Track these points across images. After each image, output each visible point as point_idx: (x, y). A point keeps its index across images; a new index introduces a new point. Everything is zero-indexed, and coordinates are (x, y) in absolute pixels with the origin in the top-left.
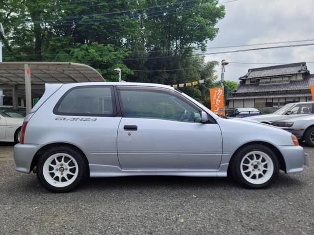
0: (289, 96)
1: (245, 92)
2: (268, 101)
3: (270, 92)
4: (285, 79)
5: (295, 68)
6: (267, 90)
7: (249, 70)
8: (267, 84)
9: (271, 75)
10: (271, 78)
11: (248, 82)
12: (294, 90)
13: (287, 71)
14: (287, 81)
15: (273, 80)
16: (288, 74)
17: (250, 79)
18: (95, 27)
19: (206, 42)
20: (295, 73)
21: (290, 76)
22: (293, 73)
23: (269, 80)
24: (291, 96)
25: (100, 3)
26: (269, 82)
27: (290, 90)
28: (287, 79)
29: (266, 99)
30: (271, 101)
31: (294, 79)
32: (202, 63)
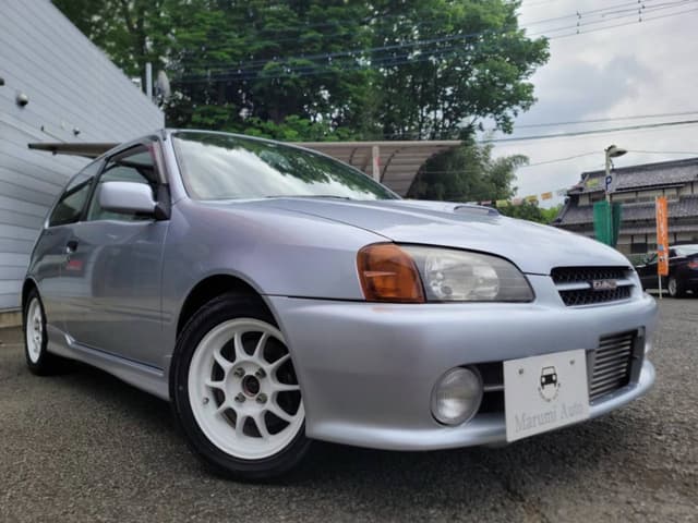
0: (683, 229)
1: (582, 222)
2: (636, 241)
3: (639, 220)
4: (668, 193)
5: (687, 169)
6: (632, 218)
7: (584, 176)
8: (629, 205)
9: (635, 185)
10: (637, 192)
11: (584, 202)
12: (692, 217)
13: (672, 176)
14: (673, 197)
15: (641, 195)
16: (674, 181)
17: (589, 194)
18: (290, 83)
19: (516, 114)
20: (691, 179)
21: (678, 186)
22: (685, 180)
23: (633, 196)
24: (688, 229)
25: (306, 33)
26: (633, 201)
27: (683, 217)
28: (674, 192)
29: (632, 236)
30: (642, 241)
31: (687, 192)
32: (486, 160)
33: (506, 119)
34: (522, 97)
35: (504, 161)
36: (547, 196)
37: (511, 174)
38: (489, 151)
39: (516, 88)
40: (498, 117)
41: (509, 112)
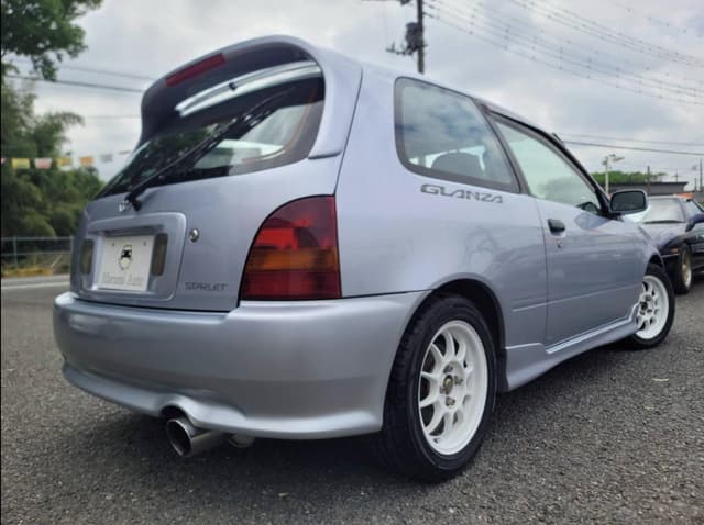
19: (60, 59)
32: (28, 113)
33: (47, 63)
34: (69, 40)
35: (51, 118)
36: (107, 158)
37: (60, 134)
38: (31, 102)
39: (60, 27)
40: (36, 58)
41: (51, 55)
